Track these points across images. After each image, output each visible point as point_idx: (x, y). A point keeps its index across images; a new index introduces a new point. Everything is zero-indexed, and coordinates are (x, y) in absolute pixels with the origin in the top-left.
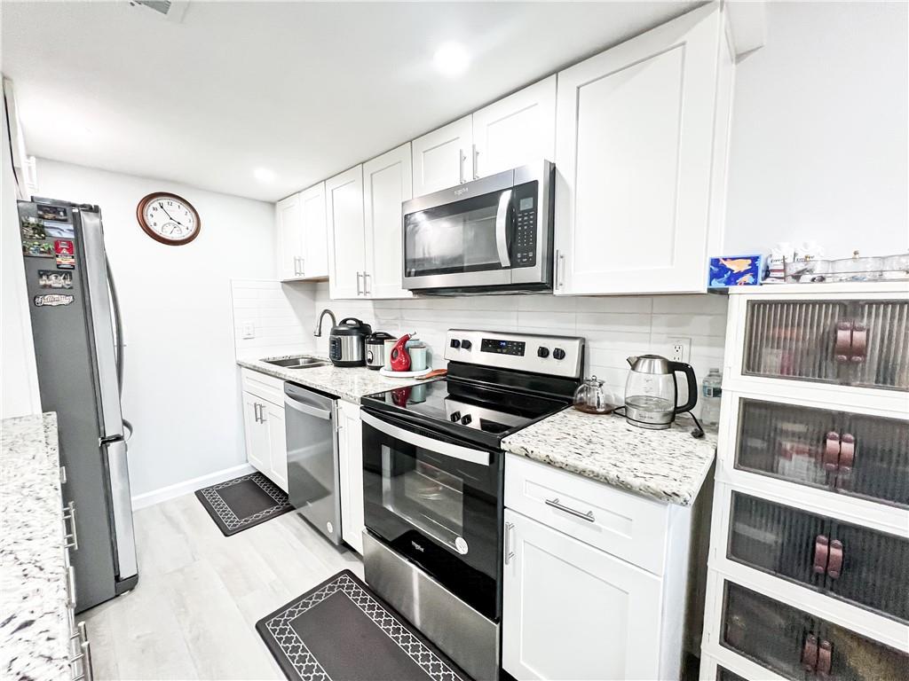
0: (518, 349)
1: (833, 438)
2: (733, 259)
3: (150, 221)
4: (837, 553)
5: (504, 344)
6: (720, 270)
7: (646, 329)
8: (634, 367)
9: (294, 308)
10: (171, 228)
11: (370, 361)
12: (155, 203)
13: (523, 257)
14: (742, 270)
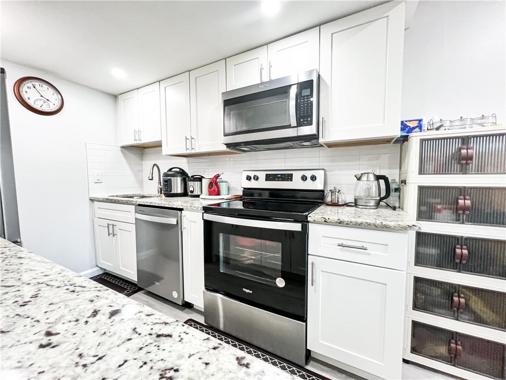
0: (289, 178)
1: (461, 199)
2: (410, 121)
3: (25, 96)
4: (465, 252)
5: (280, 176)
6: (404, 127)
7: (358, 163)
8: (359, 179)
9: (128, 164)
10: (42, 102)
11: (192, 192)
12: (29, 84)
13: (304, 121)
14: (415, 126)
